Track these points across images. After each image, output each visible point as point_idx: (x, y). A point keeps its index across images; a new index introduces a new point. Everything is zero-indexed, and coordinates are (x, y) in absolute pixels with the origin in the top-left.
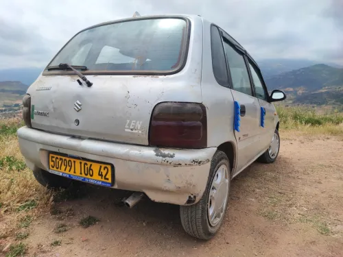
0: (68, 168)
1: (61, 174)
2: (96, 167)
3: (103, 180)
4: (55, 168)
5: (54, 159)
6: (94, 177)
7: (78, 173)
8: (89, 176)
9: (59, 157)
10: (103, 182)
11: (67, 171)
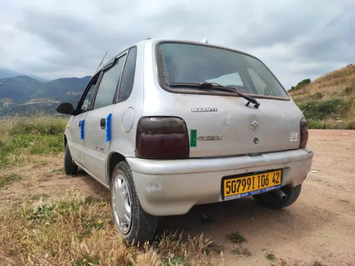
0: (247, 186)
1: (239, 196)
2: (271, 176)
3: (276, 184)
4: (231, 193)
5: (230, 184)
6: (270, 185)
7: (256, 188)
8: (265, 186)
9: (236, 179)
10: (276, 186)
11: (246, 190)
